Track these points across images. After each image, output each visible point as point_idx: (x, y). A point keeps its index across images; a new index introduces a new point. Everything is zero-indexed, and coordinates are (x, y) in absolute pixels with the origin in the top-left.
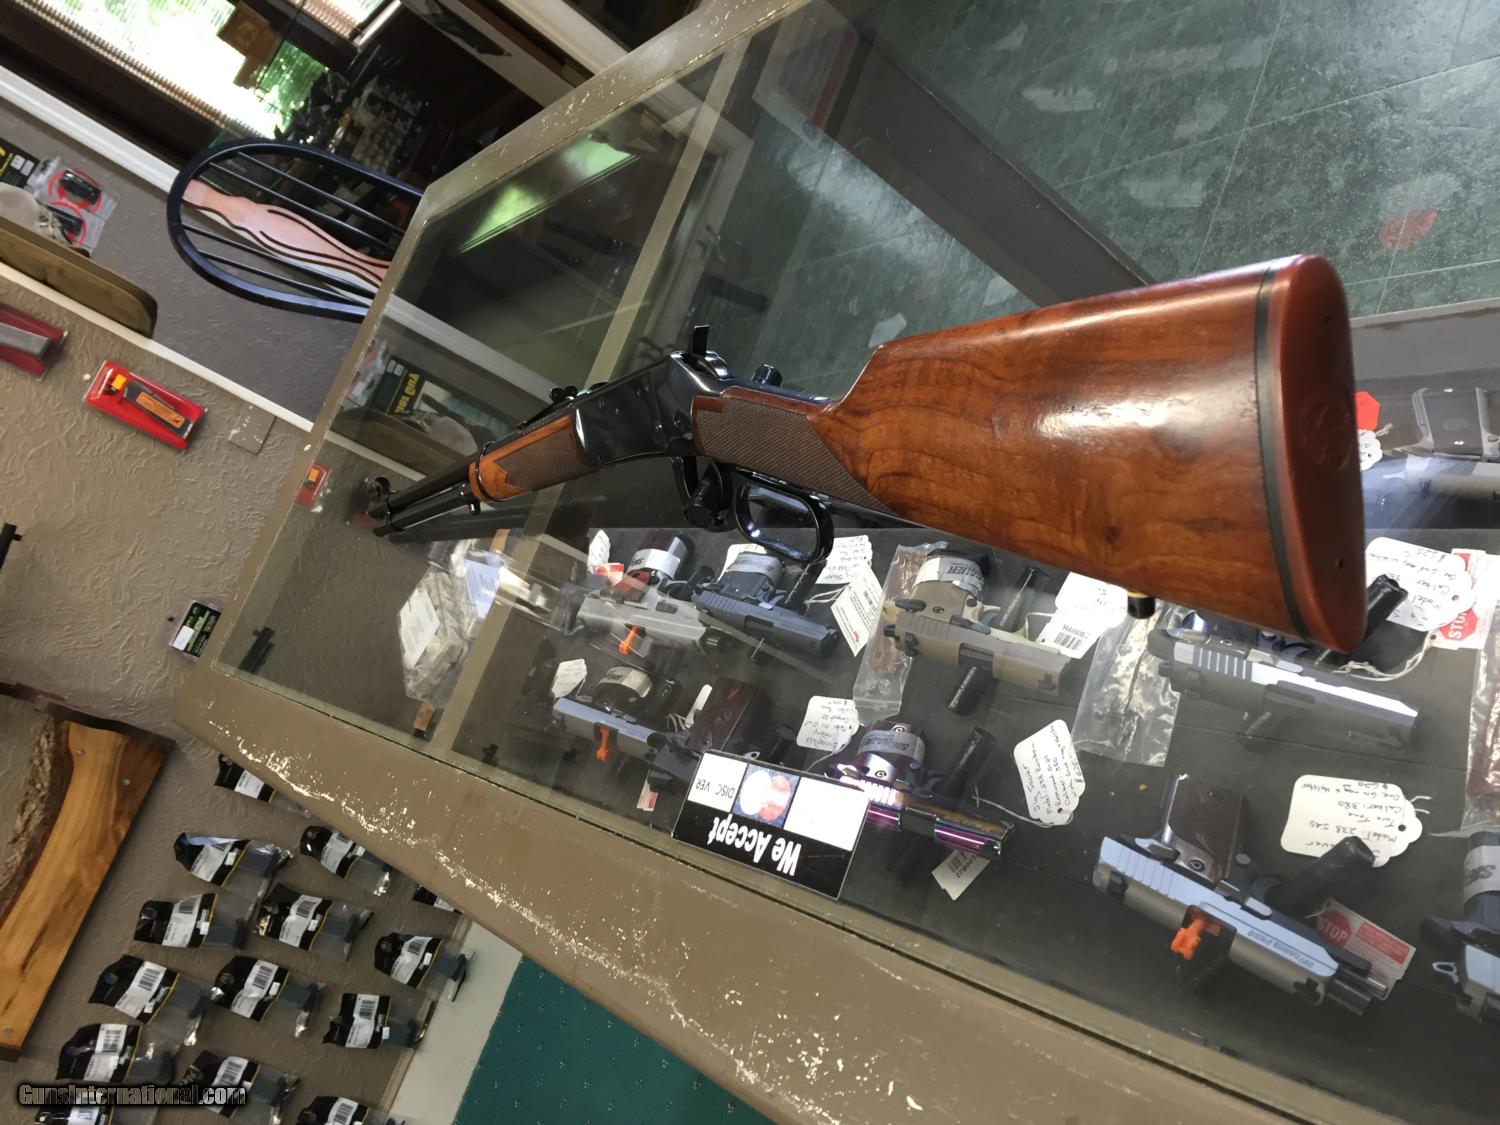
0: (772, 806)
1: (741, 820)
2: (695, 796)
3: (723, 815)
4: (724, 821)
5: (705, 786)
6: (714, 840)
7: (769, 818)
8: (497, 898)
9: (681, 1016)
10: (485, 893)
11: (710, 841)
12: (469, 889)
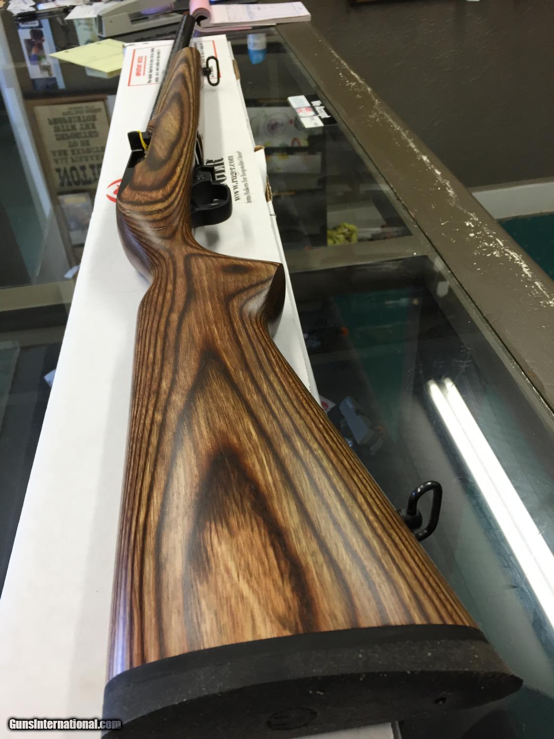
2: (321, 124)
5: (316, 124)
8: (425, 158)
10: (432, 163)
12: (439, 170)
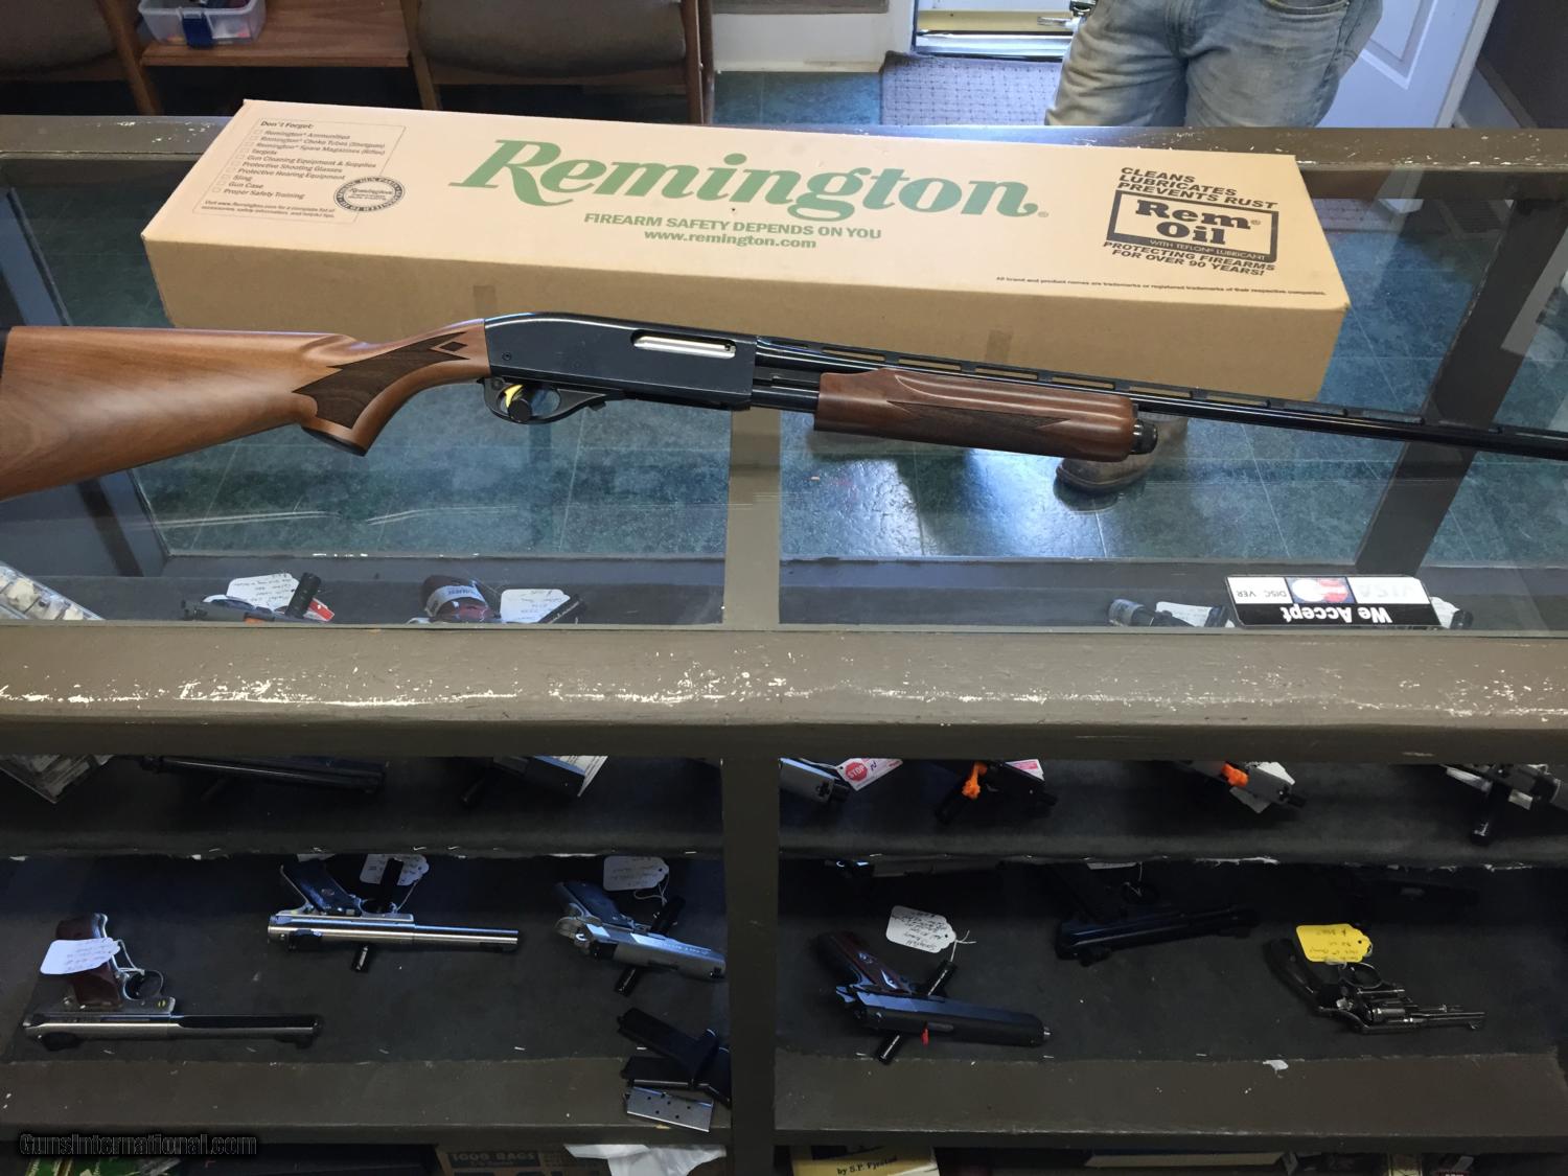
0: (1332, 594)
1: (1312, 606)
2: (1243, 601)
3: (1288, 606)
4: (1292, 610)
5: (1249, 594)
6: (1293, 619)
7: (1337, 601)
9: (1368, 705)
11: (1289, 620)
